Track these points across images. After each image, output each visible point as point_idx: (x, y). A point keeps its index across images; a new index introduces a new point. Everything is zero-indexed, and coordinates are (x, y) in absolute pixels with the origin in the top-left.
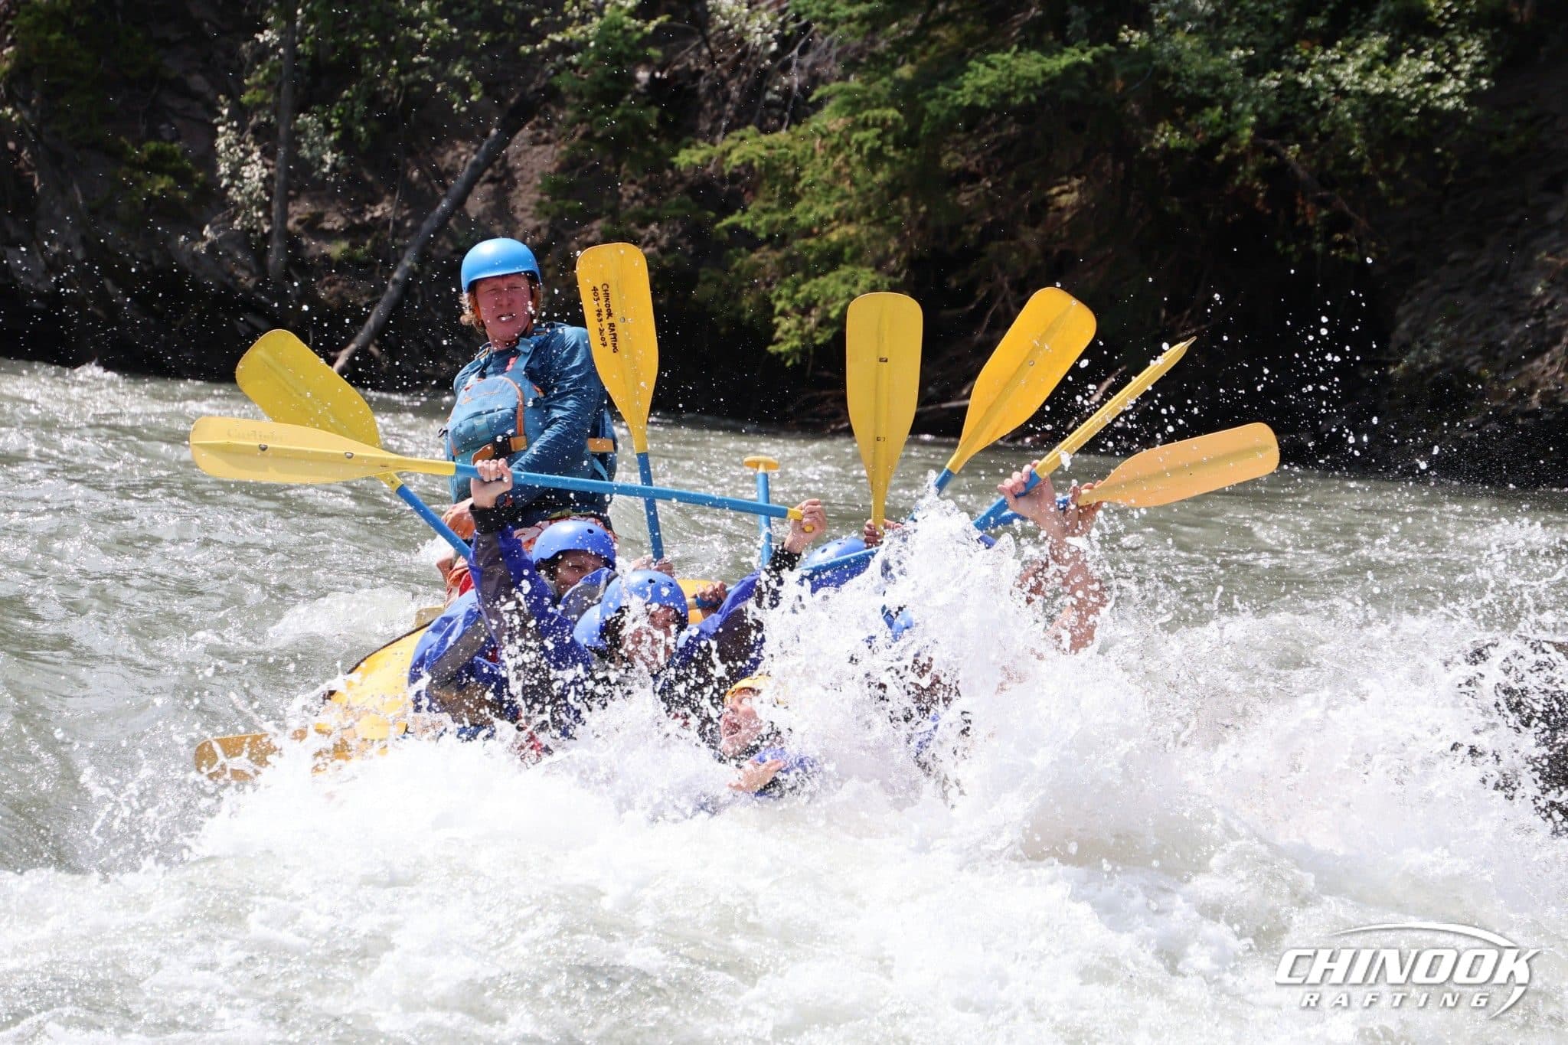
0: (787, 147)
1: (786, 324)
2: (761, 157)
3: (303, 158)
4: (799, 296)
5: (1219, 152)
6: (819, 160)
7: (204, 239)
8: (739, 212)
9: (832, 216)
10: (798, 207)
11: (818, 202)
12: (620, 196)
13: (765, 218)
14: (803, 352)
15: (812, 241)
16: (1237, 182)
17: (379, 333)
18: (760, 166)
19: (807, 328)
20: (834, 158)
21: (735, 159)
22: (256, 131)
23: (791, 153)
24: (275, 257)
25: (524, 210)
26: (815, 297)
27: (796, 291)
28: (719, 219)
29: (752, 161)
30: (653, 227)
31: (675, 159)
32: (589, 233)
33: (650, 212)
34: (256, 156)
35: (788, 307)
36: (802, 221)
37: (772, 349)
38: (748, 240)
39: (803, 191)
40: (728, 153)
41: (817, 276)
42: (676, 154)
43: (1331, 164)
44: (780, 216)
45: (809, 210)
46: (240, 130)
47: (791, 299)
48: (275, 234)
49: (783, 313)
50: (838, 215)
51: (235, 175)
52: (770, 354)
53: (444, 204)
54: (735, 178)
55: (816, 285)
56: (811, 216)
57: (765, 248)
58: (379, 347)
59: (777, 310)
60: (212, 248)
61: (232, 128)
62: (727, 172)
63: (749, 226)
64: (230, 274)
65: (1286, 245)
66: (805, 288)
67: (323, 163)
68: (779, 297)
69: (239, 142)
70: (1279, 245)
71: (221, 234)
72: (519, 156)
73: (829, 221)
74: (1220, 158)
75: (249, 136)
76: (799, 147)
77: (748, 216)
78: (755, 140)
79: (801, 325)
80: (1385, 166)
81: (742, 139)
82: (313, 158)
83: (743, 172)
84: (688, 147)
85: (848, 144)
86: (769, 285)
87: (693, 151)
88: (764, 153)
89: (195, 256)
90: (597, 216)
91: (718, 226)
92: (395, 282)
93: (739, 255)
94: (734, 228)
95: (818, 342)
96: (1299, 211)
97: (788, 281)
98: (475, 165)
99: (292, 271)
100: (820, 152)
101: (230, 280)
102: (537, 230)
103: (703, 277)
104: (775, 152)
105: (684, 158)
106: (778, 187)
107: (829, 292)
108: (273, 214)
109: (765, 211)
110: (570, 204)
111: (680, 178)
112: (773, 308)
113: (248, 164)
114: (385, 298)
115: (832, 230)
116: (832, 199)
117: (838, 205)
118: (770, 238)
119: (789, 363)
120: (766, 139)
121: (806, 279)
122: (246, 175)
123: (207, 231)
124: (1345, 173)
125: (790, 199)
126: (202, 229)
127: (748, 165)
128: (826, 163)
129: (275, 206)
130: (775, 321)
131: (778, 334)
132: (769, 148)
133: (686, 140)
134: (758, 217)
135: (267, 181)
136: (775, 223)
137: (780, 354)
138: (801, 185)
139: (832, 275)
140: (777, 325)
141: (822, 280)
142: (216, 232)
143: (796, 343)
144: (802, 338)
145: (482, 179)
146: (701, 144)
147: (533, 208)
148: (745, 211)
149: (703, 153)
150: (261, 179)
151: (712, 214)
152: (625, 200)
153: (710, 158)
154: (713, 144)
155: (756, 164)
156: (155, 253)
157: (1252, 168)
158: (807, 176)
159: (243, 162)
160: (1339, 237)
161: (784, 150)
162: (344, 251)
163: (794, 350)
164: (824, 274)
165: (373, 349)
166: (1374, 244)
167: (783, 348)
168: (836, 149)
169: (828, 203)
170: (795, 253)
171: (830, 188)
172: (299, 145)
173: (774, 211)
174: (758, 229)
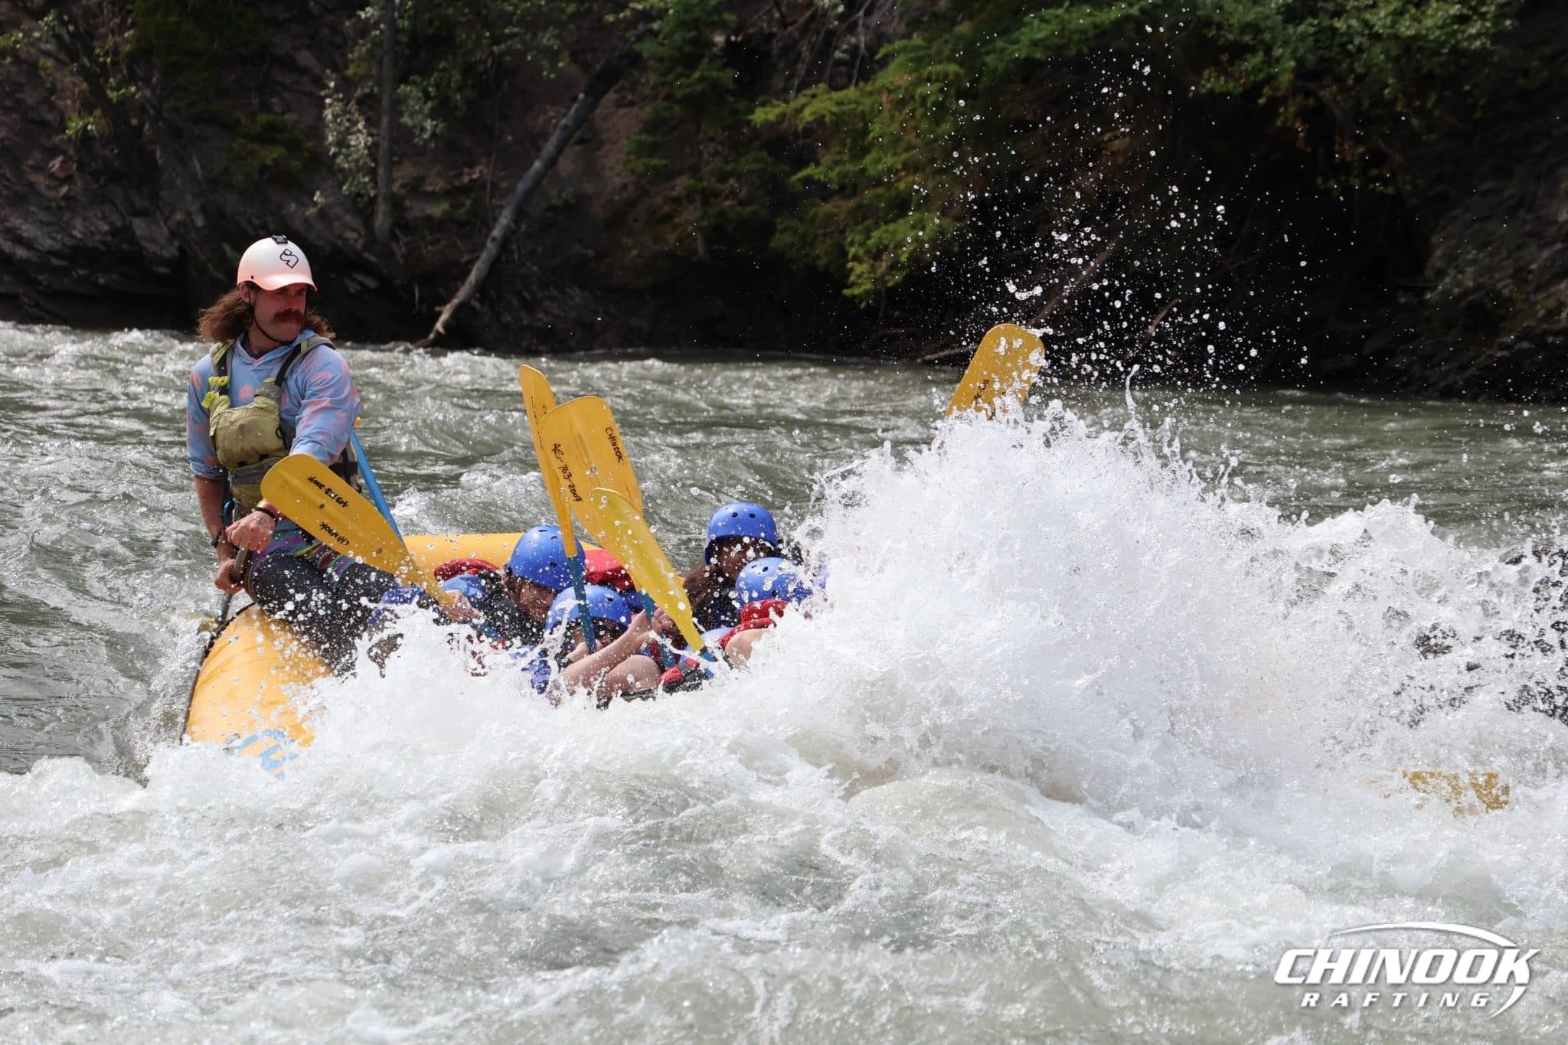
0: (857, 102)
1: (859, 269)
2: (833, 114)
3: (405, 126)
4: (870, 242)
5: (1261, 95)
6: (886, 114)
7: (315, 204)
8: (812, 165)
9: (899, 166)
10: (868, 160)
11: (886, 154)
12: (701, 153)
13: (837, 169)
14: (877, 294)
15: (880, 190)
16: (1279, 123)
17: (481, 288)
18: (832, 121)
19: (879, 272)
20: (900, 112)
21: (807, 115)
22: (360, 102)
23: (860, 108)
24: (381, 220)
25: (611, 168)
26: (886, 242)
27: (868, 238)
28: (795, 173)
29: (823, 116)
30: (732, 181)
31: (751, 117)
32: (672, 189)
33: (729, 168)
34: (360, 126)
35: (861, 252)
36: (872, 171)
37: (847, 292)
38: (821, 191)
39: (871, 144)
40: (799, 110)
41: (887, 223)
42: (752, 112)
43: (1366, 103)
44: (850, 167)
45: (878, 161)
46: (346, 101)
47: (862, 244)
48: (380, 200)
49: (856, 258)
50: (905, 166)
51: (342, 143)
52: (845, 298)
53: (537, 165)
54: (808, 131)
55: (886, 231)
56: (880, 167)
57: (837, 198)
58: (480, 300)
59: (850, 256)
60: (323, 214)
61: (339, 100)
62: (800, 127)
63: (822, 178)
64: (339, 237)
65: (1326, 180)
66: (876, 234)
67: (423, 129)
68: (852, 244)
69: (345, 112)
70: (1319, 181)
71: (330, 200)
72: (605, 119)
73: (898, 171)
74: (1262, 101)
75: (353, 106)
76: (867, 103)
77: (821, 169)
78: (826, 96)
79: (873, 269)
80: (1418, 103)
81: (814, 96)
82: (414, 126)
83: (815, 126)
84: (763, 105)
85: (912, 98)
86: (842, 232)
87: (768, 109)
88: (835, 109)
89: (306, 221)
90: (680, 173)
91: (794, 178)
92: (494, 239)
93: (814, 205)
94: (808, 180)
95: (890, 284)
96: (1337, 148)
97: (860, 227)
98: (565, 127)
99: (397, 232)
100: (887, 106)
101: (340, 242)
102: (625, 187)
103: (780, 227)
104: (846, 108)
105: (761, 116)
106: (849, 141)
107: (900, 237)
108: (379, 179)
109: (837, 163)
110: (655, 162)
111: (756, 133)
112: (846, 253)
113: (354, 133)
114: (484, 255)
115: (899, 180)
116: (899, 150)
117: (904, 156)
118: (842, 188)
119: (863, 305)
120: (836, 95)
121: (877, 225)
122: (353, 143)
123: (317, 197)
124: (1379, 112)
125: (861, 151)
126: (313, 195)
127: (820, 121)
128: (892, 118)
129: (381, 171)
130: (850, 264)
131: (852, 278)
132: (839, 104)
133: (761, 98)
134: (831, 168)
135: (372, 149)
136: (845, 175)
137: (854, 297)
138: (870, 137)
139: (901, 221)
140: (852, 270)
141: (891, 227)
142: (326, 198)
143: (868, 286)
144: (875, 282)
145: (572, 141)
146: (775, 102)
147: (620, 167)
148: (818, 164)
149: (777, 111)
150: (367, 147)
151: (787, 168)
152: (705, 156)
153: (783, 115)
154: (787, 102)
155: (827, 119)
156: (269, 219)
157: (1292, 109)
158: (876, 128)
159: (348, 132)
160: (1374, 172)
161: (853, 106)
162: (445, 212)
163: (867, 293)
164: (894, 220)
165: (475, 304)
166: (1408, 178)
167: (857, 291)
168: (900, 104)
169: (895, 154)
170: (866, 202)
171: (896, 140)
172: (401, 114)
173: (845, 163)
174: (831, 181)
